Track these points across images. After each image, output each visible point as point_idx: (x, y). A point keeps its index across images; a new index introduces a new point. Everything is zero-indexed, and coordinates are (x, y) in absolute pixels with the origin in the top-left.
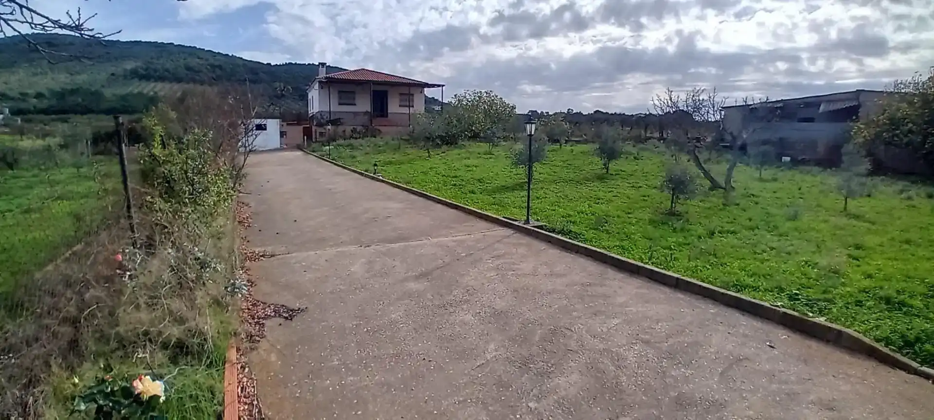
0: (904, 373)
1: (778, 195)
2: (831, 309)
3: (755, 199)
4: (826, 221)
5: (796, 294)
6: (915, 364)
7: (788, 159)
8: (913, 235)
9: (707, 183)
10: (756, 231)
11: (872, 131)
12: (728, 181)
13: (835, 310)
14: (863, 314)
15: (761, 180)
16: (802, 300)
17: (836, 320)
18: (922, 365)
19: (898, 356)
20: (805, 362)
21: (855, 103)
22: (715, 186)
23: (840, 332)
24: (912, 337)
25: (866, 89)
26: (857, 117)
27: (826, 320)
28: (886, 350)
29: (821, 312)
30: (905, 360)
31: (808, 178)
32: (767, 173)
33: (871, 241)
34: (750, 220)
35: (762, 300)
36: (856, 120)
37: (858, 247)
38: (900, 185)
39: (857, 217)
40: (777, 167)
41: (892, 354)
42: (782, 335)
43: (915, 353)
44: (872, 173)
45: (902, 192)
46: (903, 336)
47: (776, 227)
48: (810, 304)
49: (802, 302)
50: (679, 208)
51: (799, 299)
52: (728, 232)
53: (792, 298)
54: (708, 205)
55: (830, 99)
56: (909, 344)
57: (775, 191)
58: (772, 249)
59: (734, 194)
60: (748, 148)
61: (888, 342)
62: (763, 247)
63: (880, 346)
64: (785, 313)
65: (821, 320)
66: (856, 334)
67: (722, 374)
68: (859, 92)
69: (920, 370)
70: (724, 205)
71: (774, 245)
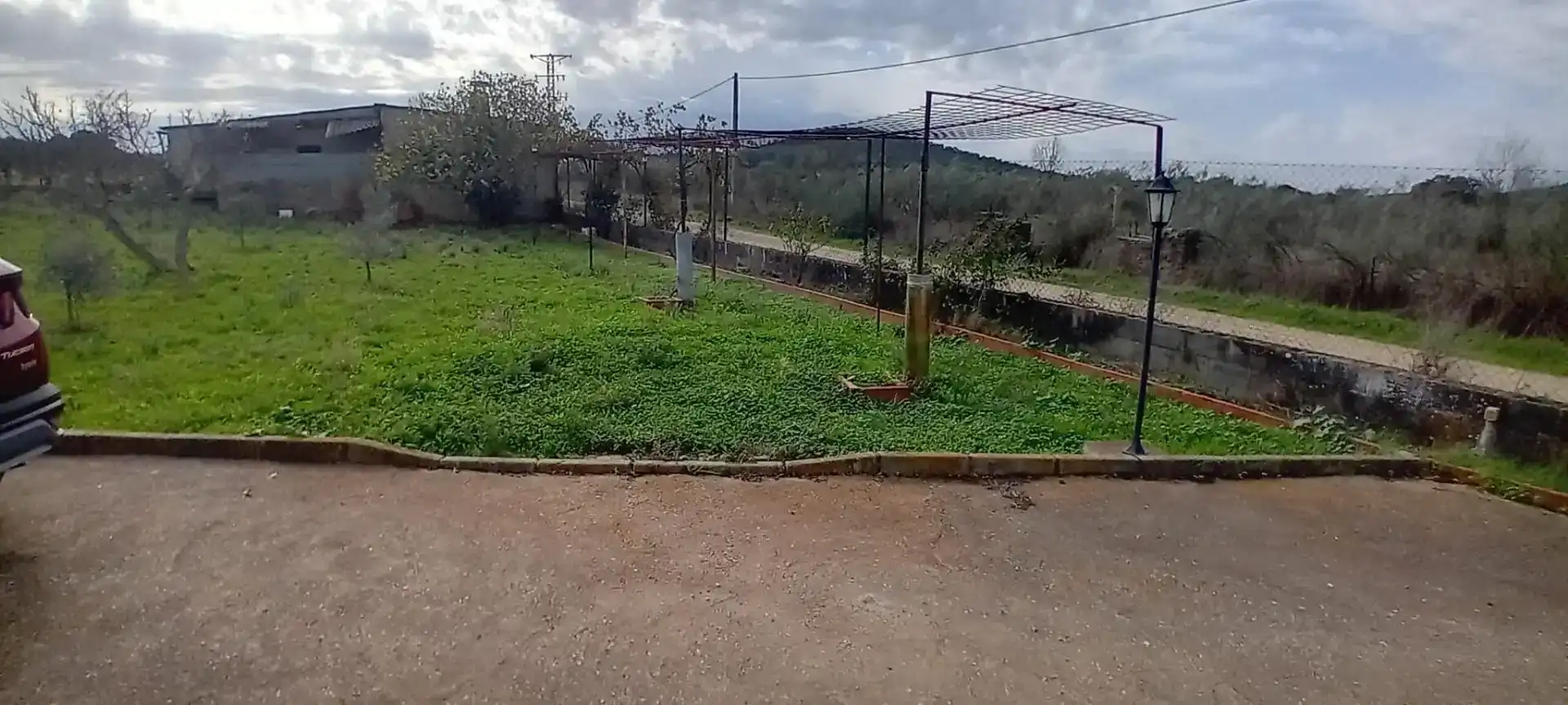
0: (426, 471)
1: (269, 272)
2: (336, 419)
3: (234, 283)
4: (339, 301)
5: (287, 411)
6: (437, 457)
7: (289, 213)
8: (452, 303)
9: (143, 267)
10: (232, 333)
11: (400, 166)
12: (181, 258)
13: (340, 419)
14: (378, 415)
15: (245, 250)
16: (295, 418)
17: (343, 431)
18: (445, 454)
19: (418, 453)
20: (304, 499)
21: (375, 124)
22: (157, 270)
23: (345, 446)
24: (431, 425)
25: (388, 104)
26: (381, 145)
27: (327, 436)
28: (404, 451)
29: (321, 427)
30: (427, 455)
31: (320, 240)
32: (251, 239)
33: (396, 318)
34: (222, 317)
35: (234, 433)
36: (379, 149)
37: (379, 329)
38: (444, 238)
39: (385, 289)
40: (272, 227)
41: (410, 452)
42: (269, 474)
43: (438, 444)
44: (400, 225)
45: (444, 247)
46: (421, 429)
47: (264, 322)
48: (305, 423)
49: (296, 420)
50: (86, 317)
51: (290, 418)
52: (183, 343)
53: (281, 418)
54: (146, 304)
55: (339, 115)
56: (430, 435)
57: (265, 265)
58: (255, 355)
59: (195, 279)
60: (220, 200)
61: (405, 440)
62: (241, 355)
63: (398, 449)
64: (269, 442)
65: (322, 437)
66: (368, 442)
67: (178, 557)
68: (378, 107)
69: (444, 462)
70: (176, 299)
71: (260, 348)
